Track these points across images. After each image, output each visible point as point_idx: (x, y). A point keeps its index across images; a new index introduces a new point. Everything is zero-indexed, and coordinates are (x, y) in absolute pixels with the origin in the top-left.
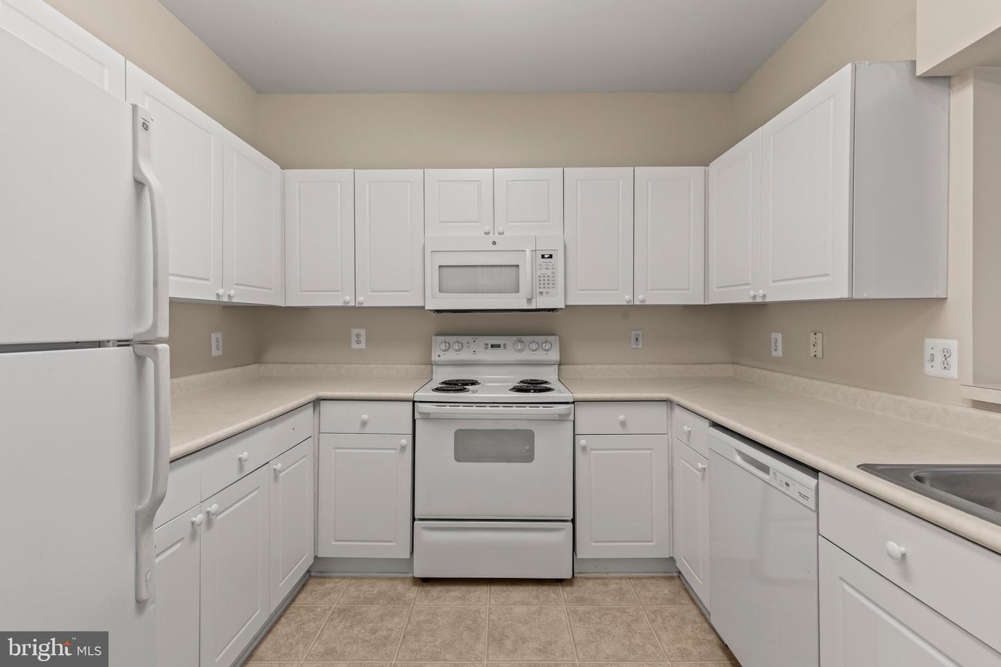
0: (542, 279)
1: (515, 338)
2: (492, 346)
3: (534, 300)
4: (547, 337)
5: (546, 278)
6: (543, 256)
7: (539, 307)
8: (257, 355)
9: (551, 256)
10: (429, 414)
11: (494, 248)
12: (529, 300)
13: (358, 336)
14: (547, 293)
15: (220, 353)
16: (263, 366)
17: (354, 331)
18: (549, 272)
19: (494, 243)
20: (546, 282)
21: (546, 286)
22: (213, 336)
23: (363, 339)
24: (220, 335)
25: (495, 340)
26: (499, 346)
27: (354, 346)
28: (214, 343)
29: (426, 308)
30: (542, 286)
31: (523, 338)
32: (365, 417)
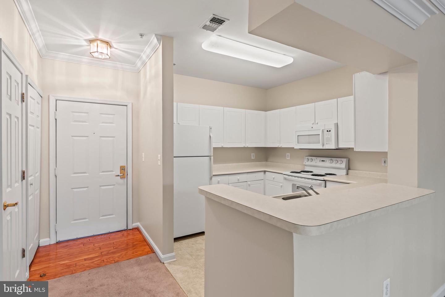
0: (327, 139)
1: (330, 158)
2: (322, 161)
3: (324, 146)
4: (341, 159)
5: (328, 139)
6: (327, 131)
7: (326, 148)
8: (266, 160)
9: (330, 131)
10: (286, 178)
11: (312, 129)
12: (323, 145)
13: (288, 155)
14: (329, 143)
15: (254, 158)
16: (267, 163)
17: (287, 154)
18: (329, 136)
19: (312, 128)
20: (328, 140)
21: (329, 141)
22: (252, 154)
23: (289, 156)
24: (254, 154)
25: (323, 159)
26: (324, 161)
27: (287, 158)
28: (252, 156)
29: (295, 148)
30: (327, 141)
31: (333, 159)
32: (274, 177)
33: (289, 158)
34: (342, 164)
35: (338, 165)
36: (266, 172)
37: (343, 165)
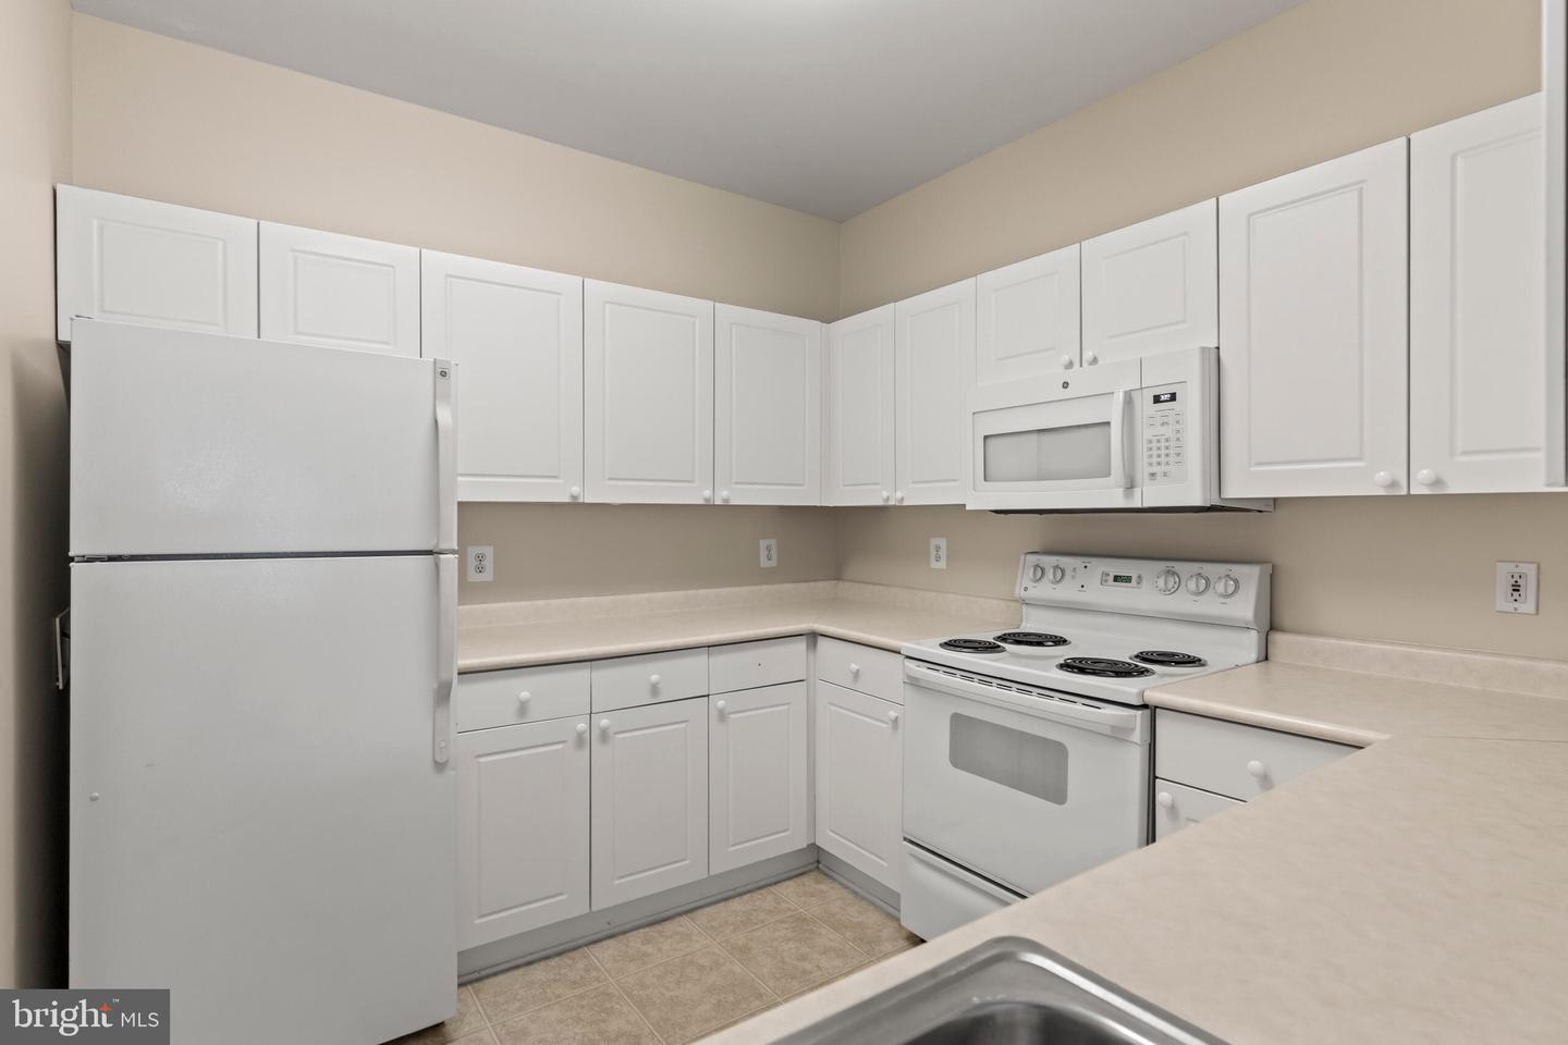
0: (1154, 445)
1: (1162, 565)
2: (1116, 579)
3: (1137, 491)
4: (1229, 566)
5: (1163, 444)
6: (1157, 399)
7: (1147, 504)
8: (836, 571)
9: (1173, 397)
10: (917, 679)
11: (1067, 393)
12: (1130, 486)
13: (938, 548)
14: (1165, 474)
15: (773, 563)
16: (841, 584)
17: (934, 542)
18: (1168, 431)
19: (1065, 385)
20: (1163, 452)
21: (1163, 459)
22: (763, 544)
23: (943, 553)
24: (773, 542)
25: (1122, 567)
26: (1128, 579)
27: (934, 565)
28: (763, 554)
29: (967, 508)
30: (1155, 460)
31: (1178, 567)
32: (854, 667)
33: (942, 564)
34: (1236, 597)
35: (1209, 606)
36: (822, 642)
37: (1245, 606)
